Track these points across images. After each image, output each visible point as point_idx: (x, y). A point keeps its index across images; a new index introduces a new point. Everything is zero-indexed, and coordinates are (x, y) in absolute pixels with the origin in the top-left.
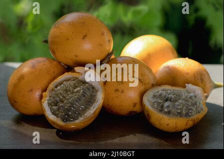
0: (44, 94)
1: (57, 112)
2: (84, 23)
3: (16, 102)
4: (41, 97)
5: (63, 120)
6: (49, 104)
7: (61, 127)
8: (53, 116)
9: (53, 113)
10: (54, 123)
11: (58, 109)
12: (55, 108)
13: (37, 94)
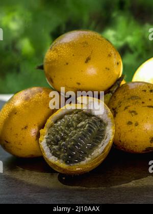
0: (42, 131)
1: (58, 153)
2: (86, 43)
4: (38, 135)
5: (66, 162)
6: (48, 143)
7: (64, 170)
8: (53, 157)
9: (53, 154)
10: (55, 165)
11: (60, 149)
12: (55, 147)
13: (33, 131)
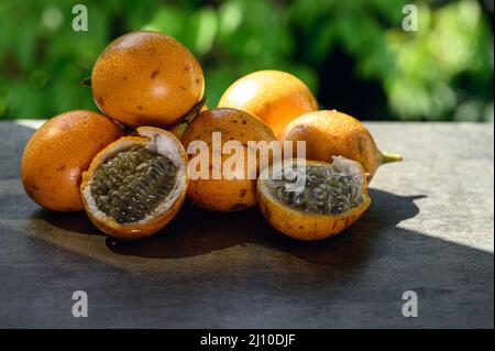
0: (84, 174)
1: (107, 207)
2: (153, 49)
3: (36, 188)
4: (80, 180)
5: (118, 221)
6: (94, 192)
7: (115, 231)
8: (100, 212)
9: (100, 208)
10: (103, 225)
11: (110, 201)
12: (102, 198)
13: (73, 174)
